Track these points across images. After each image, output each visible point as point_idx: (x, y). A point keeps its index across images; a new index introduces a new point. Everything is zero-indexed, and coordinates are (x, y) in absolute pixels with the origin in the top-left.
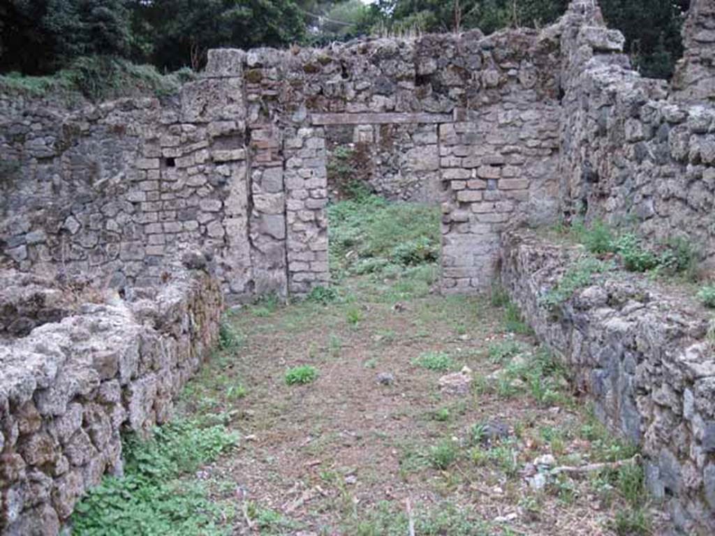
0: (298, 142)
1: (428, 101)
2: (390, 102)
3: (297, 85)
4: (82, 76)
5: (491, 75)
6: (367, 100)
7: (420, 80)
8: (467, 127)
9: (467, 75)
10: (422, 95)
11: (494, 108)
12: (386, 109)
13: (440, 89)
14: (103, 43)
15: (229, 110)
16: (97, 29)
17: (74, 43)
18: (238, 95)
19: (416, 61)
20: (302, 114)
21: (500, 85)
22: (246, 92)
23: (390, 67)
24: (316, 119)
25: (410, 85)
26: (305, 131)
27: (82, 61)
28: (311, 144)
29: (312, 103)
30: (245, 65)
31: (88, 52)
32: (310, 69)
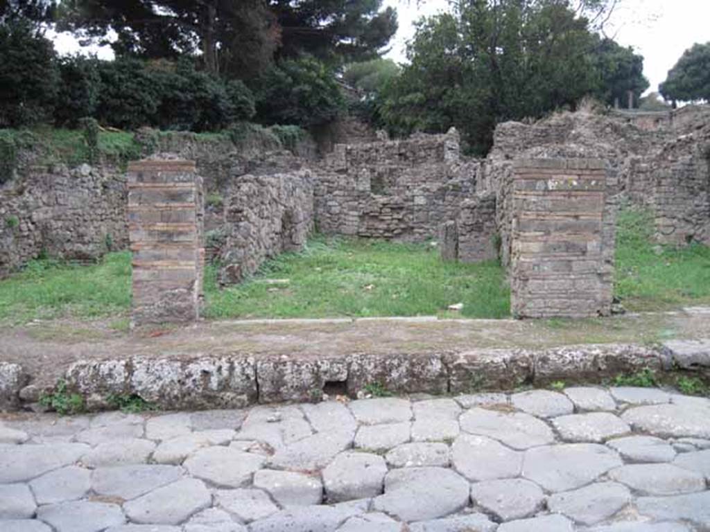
0: (361, 173)
1: (403, 162)
2: (391, 161)
3: (362, 156)
4: (233, 133)
5: (423, 154)
6: (384, 161)
7: (400, 155)
8: (415, 170)
9: (414, 154)
10: (400, 159)
11: (423, 164)
12: (391, 164)
13: (406, 158)
14: (242, 115)
15: (342, 163)
16: (240, 108)
17: (230, 115)
18: (344, 158)
19: (399, 149)
20: (363, 165)
21: (425, 157)
22: (346, 158)
23: (391, 151)
24: (368, 166)
25: (397, 157)
26: (364, 170)
27: (234, 125)
28: (366, 174)
29: (367, 161)
30: (346, 149)
31: (236, 120)
32: (366, 151)
